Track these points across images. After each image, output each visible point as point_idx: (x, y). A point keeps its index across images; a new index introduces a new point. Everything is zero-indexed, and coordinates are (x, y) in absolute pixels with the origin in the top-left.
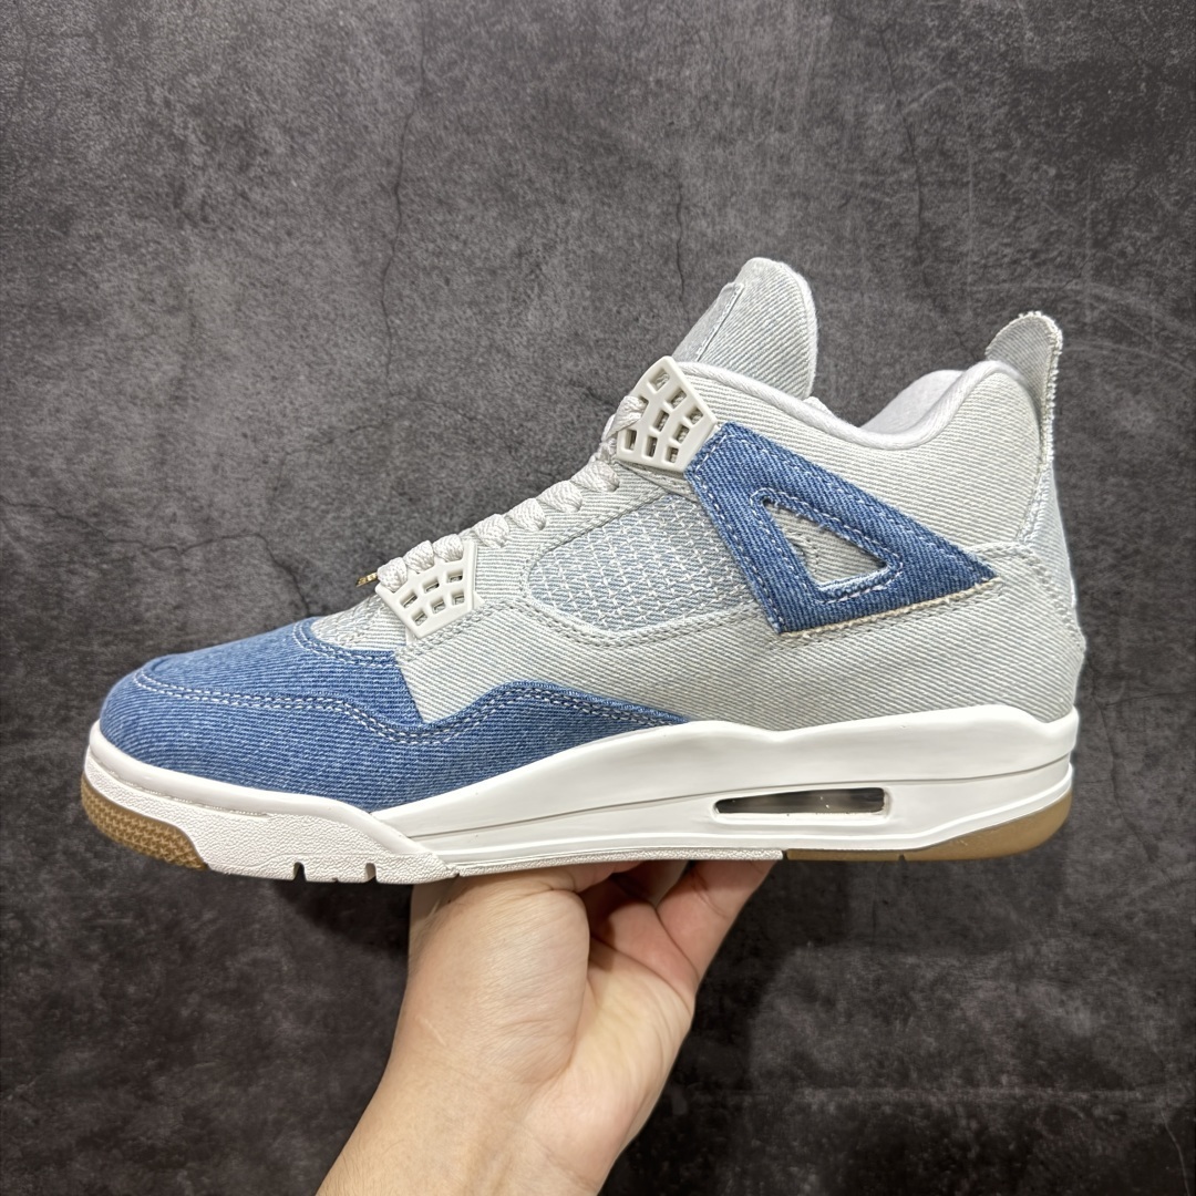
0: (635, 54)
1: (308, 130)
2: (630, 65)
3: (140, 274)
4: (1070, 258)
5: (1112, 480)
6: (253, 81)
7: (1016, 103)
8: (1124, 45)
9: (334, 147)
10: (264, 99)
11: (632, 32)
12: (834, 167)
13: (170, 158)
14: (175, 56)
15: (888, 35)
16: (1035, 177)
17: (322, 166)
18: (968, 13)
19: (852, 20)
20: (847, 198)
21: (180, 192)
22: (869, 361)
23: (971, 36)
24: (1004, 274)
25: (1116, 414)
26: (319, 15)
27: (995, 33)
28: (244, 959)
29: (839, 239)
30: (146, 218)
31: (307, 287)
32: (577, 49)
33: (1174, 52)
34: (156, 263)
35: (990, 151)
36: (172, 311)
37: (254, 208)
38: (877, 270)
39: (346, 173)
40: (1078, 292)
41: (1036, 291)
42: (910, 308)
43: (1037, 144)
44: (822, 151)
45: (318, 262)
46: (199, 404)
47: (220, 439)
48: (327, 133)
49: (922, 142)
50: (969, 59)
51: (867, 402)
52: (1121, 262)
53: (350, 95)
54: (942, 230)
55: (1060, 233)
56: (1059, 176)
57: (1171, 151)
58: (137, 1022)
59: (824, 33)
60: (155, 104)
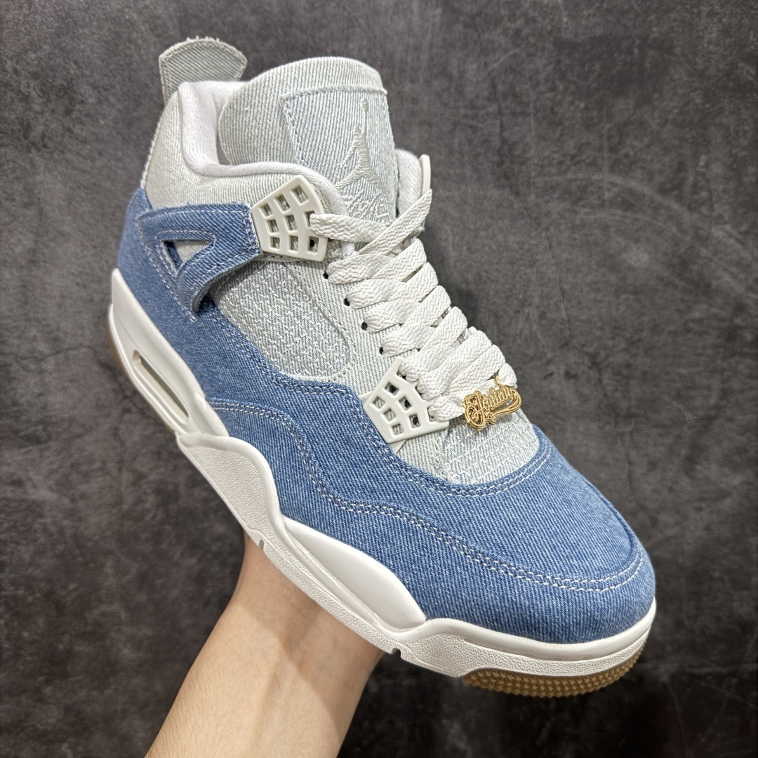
0: (317, 34)
1: (109, 87)
2: (315, 42)
3: (4, 183)
4: (594, 158)
5: (623, 296)
6: (71, 56)
7: (559, 62)
8: (624, 25)
9: (126, 98)
10: (79, 67)
11: (316, 21)
12: (446, 105)
13: (19, 107)
14: (19, 40)
15: (478, 20)
16: (572, 109)
17: (119, 111)
18: (527, 6)
19: (454, 11)
20: (455, 124)
21: (27, 129)
22: (472, 227)
23: (530, 21)
24: (554, 170)
25: (625, 256)
26: (112, 12)
27: (544, 19)
28: (96, 612)
29: (451, 151)
30: (6, 146)
31: (113, 188)
32: (280, 32)
33: (654, 29)
34: (14, 175)
35: (543, 93)
36: (27, 206)
37: (77, 138)
38: (476, 170)
39: (135, 114)
40: (599, 181)
41: (574, 180)
42: (496, 194)
43: (572, 88)
44: (438, 95)
45: (120, 172)
46: (48, 265)
47: (62, 287)
48: (122, 89)
49: (501, 88)
50: (528, 35)
51: (472, 253)
52: (626, 161)
53: (135, 64)
54: (515, 143)
55: (588, 143)
56: (587, 108)
57: (654, 91)
58: (31, 655)
59: (438, 20)
60: (7, 72)
